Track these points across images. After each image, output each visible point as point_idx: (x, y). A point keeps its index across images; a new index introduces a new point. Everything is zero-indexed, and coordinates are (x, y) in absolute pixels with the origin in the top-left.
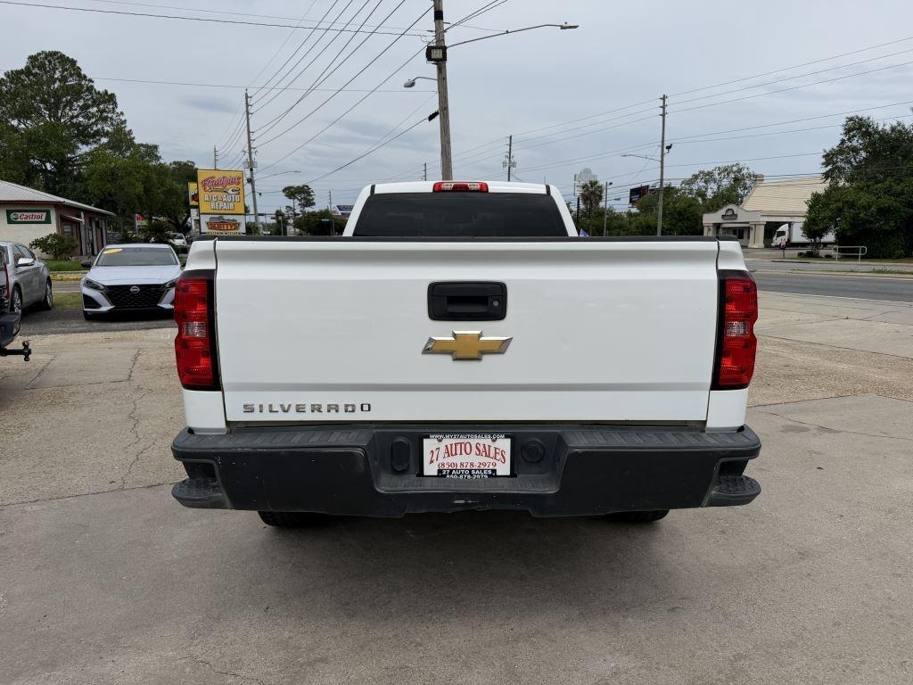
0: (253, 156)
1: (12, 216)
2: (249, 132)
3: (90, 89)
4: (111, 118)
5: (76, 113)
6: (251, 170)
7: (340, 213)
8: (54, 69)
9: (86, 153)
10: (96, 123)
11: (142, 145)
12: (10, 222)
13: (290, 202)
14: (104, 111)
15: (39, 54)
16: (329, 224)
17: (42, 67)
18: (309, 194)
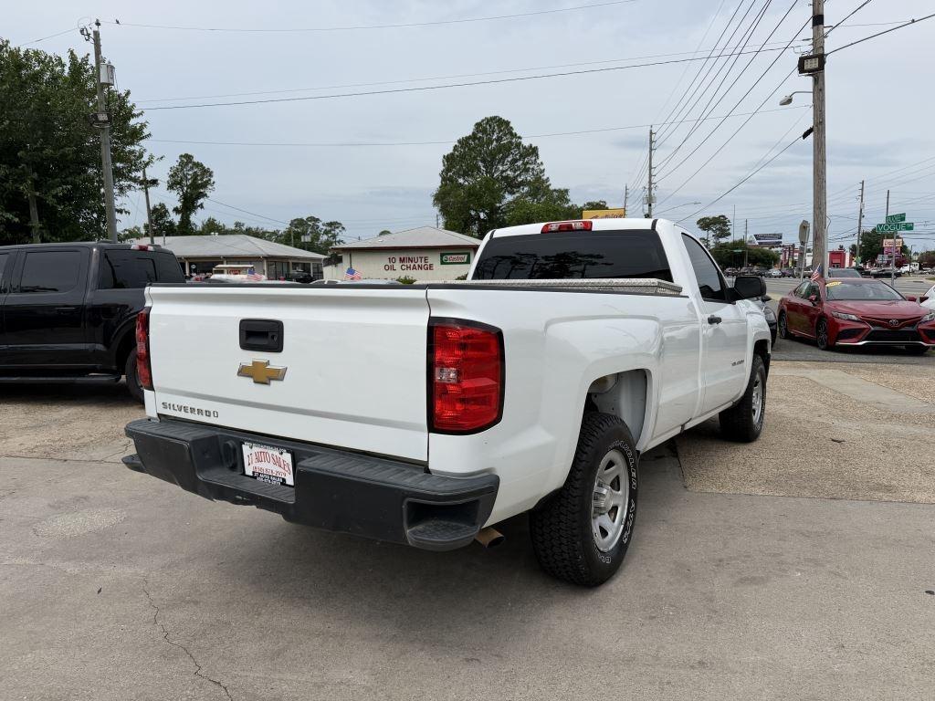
0: (653, 191)
1: (444, 258)
2: (651, 168)
3: (518, 145)
4: (533, 169)
5: (506, 167)
6: (650, 205)
7: (757, 242)
8: (493, 132)
9: (510, 203)
10: (520, 175)
11: (555, 190)
12: (442, 263)
13: (704, 234)
14: (527, 163)
15: (483, 121)
16: (742, 255)
17: (484, 131)
18: (725, 224)
